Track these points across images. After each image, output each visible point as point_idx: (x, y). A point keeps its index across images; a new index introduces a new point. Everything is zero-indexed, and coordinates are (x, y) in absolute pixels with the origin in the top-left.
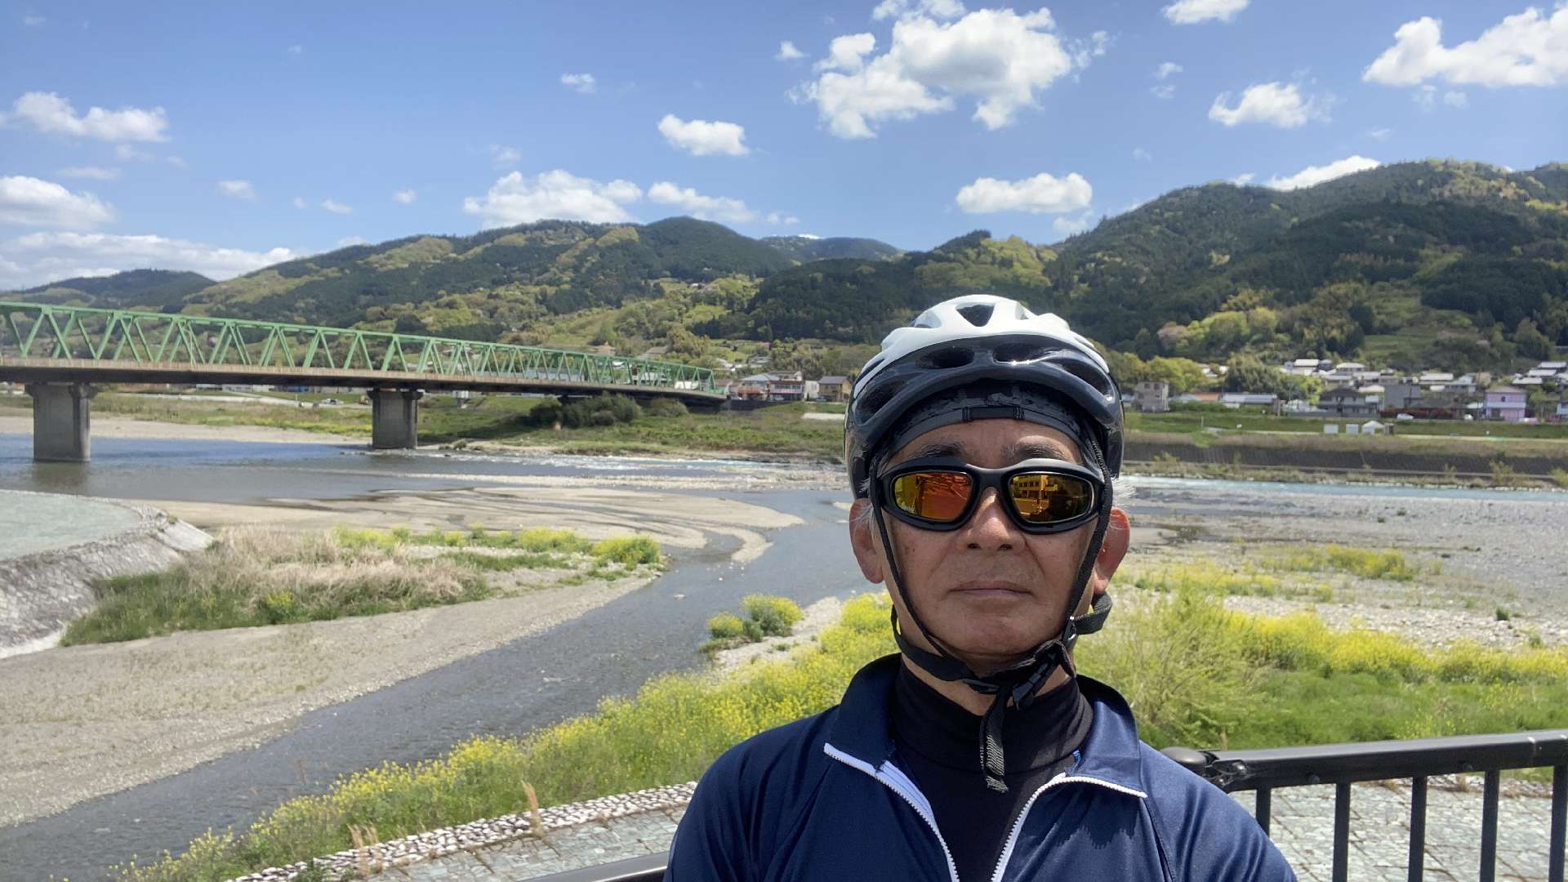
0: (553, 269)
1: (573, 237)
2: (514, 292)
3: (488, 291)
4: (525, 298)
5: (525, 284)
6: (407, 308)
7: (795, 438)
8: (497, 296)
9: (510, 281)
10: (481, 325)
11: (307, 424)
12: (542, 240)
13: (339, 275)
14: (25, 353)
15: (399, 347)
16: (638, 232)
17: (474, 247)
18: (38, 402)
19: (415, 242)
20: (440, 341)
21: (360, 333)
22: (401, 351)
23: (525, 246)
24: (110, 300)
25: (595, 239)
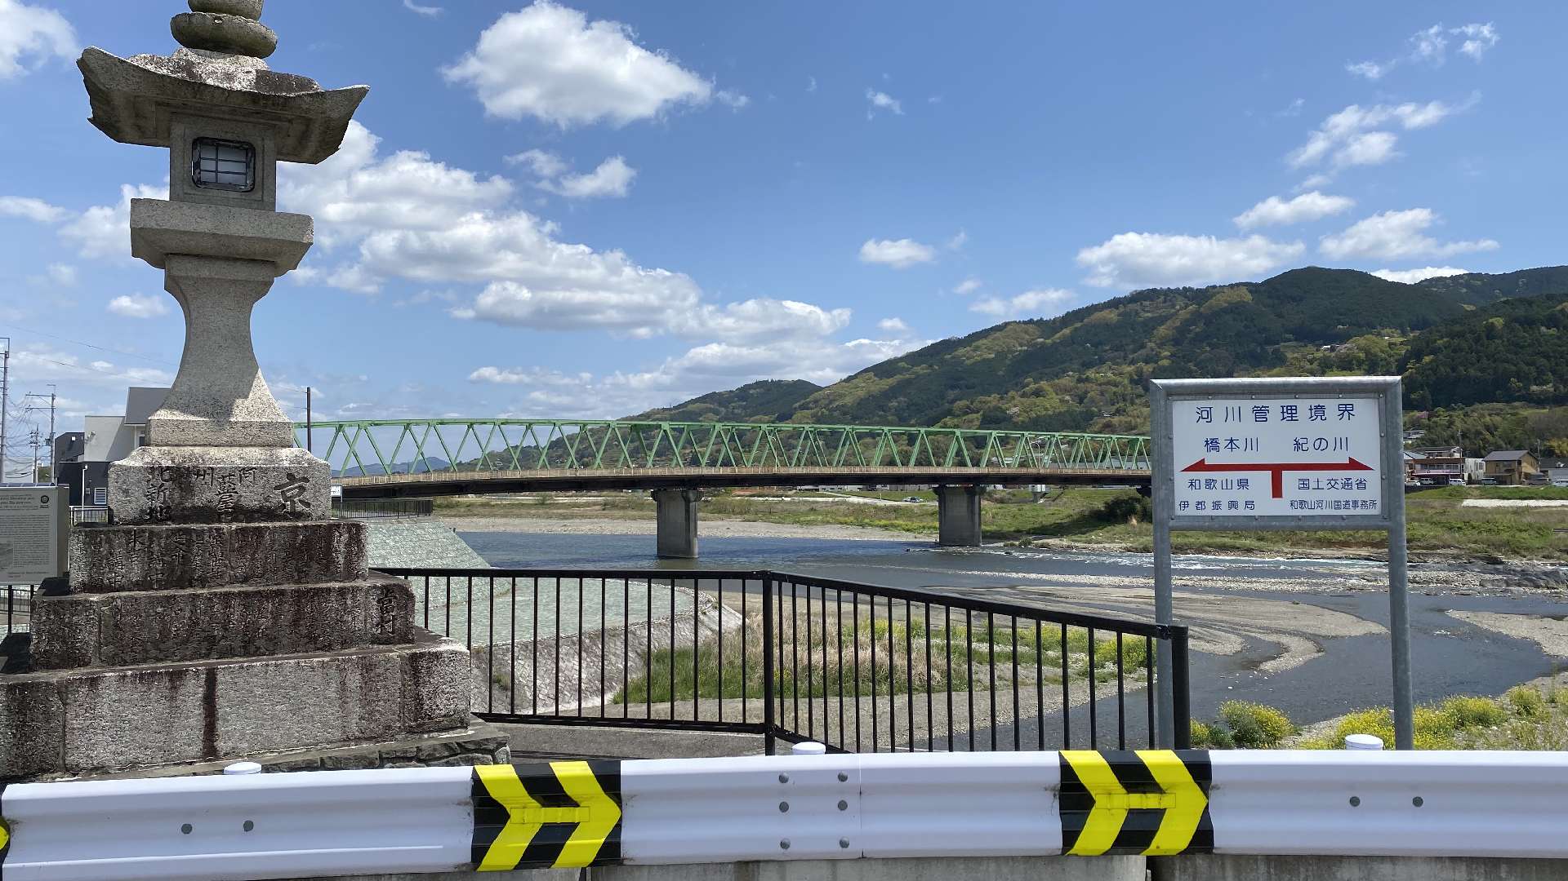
0: (1150, 345)
1: (1173, 306)
2: (1105, 373)
3: (1077, 375)
4: (1118, 379)
5: (1117, 364)
6: (993, 400)
7: (1439, 531)
8: (1087, 380)
9: (1102, 362)
10: (1070, 412)
11: (883, 522)
12: (1137, 313)
13: (929, 371)
14: (650, 464)
15: (962, 441)
16: (1250, 292)
17: (1062, 329)
18: (659, 507)
19: (1001, 330)
20: (1002, 433)
21: (923, 430)
22: (964, 447)
23: (1118, 321)
24: (736, 411)
25: (1198, 305)
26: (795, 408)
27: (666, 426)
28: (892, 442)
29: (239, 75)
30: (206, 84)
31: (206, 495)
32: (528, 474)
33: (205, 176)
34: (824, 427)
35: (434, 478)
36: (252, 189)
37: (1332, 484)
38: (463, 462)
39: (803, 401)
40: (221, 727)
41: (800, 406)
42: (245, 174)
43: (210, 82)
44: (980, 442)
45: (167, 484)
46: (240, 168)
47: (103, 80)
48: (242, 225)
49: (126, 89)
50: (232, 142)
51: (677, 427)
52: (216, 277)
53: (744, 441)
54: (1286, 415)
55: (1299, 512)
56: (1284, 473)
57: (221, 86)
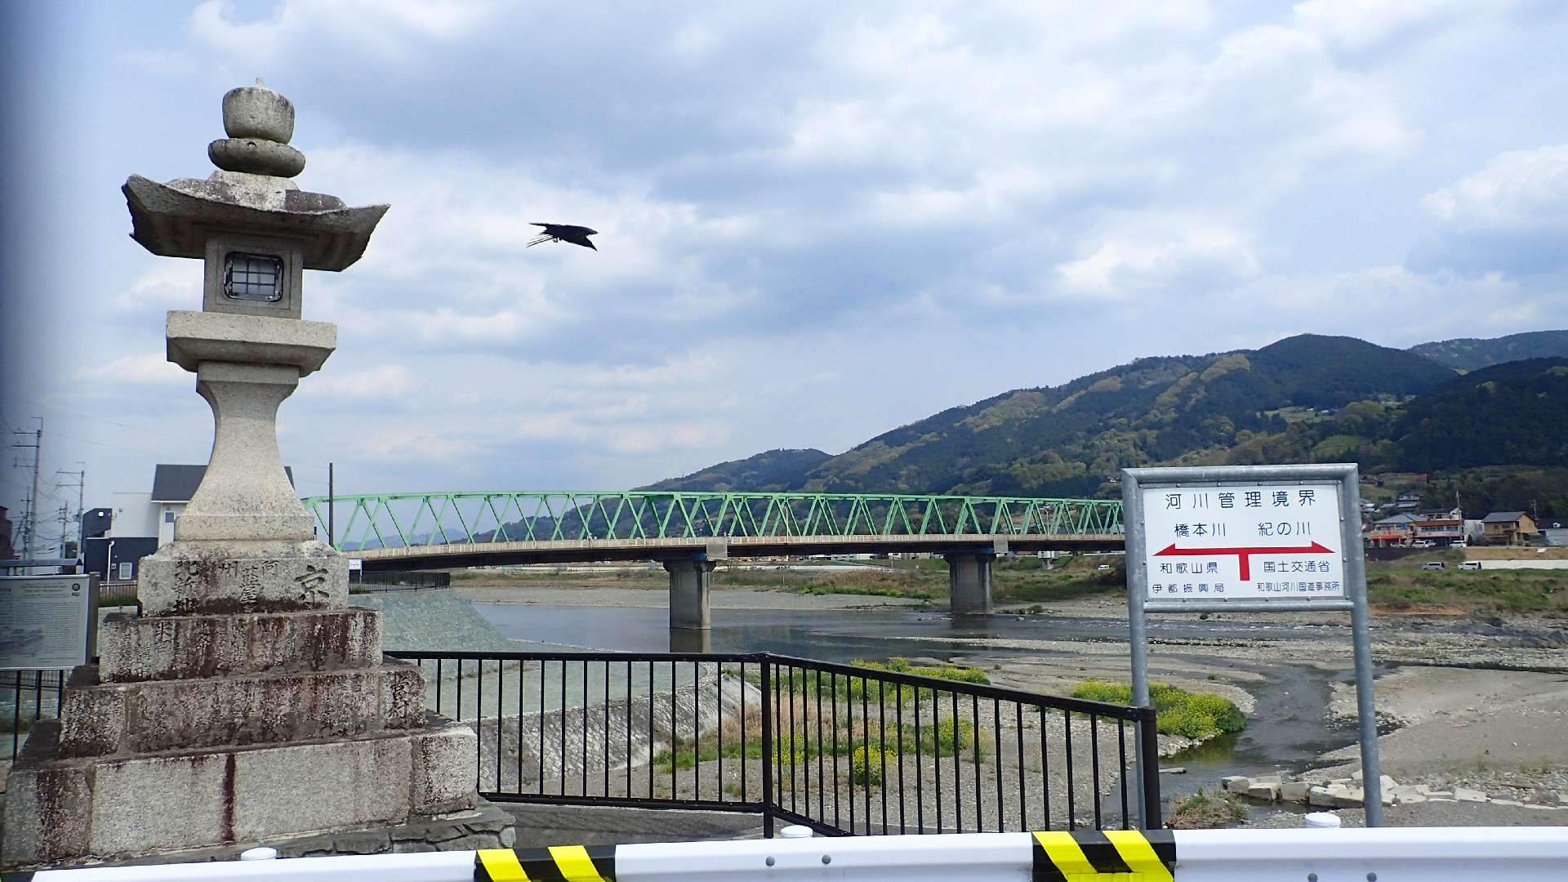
0: (1152, 411)
1: (1174, 374)
3: (1083, 442)
5: (1122, 431)
9: (1106, 429)
10: (1077, 478)
12: (1140, 382)
13: (938, 439)
14: (662, 534)
15: (971, 509)
16: (1249, 359)
17: (1067, 397)
18: (672, 577)
19: (1007, 398)
20: (1012, 500)
21: (933, 498)
22: (974, 516)
23: (1121, 389)
24: (748, 481)
25: (1198, 372)
26: (807, 478)
27: (678, 496)
28: (902, 510)
29: (270, 195)
30: (239, 207)
31: (230, 587)
32: (543, 545)
33: (236, 288)
34: (836, 496)
35: (452, 549)
36: (280, 299)
37: (1297, 566)
38: (480, 533)
39: (814, 470)
40: (238, 811)
41: (811, 474)
42: (274, 285)
43: (243, 203)
44: (990, 509)
45: (193, 578)
46: (270, 279)
47: (147, 203)
48: (270, 331)
49: (166, 211)
50: (262, 256)
51: (689, 497)
52: (245, 381)
53: (758, 509)
54: (1251, 501)
55: (1267, 594)
56: (1251, 557)
57: (253, 206)
